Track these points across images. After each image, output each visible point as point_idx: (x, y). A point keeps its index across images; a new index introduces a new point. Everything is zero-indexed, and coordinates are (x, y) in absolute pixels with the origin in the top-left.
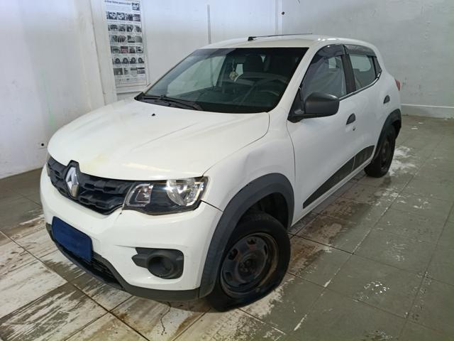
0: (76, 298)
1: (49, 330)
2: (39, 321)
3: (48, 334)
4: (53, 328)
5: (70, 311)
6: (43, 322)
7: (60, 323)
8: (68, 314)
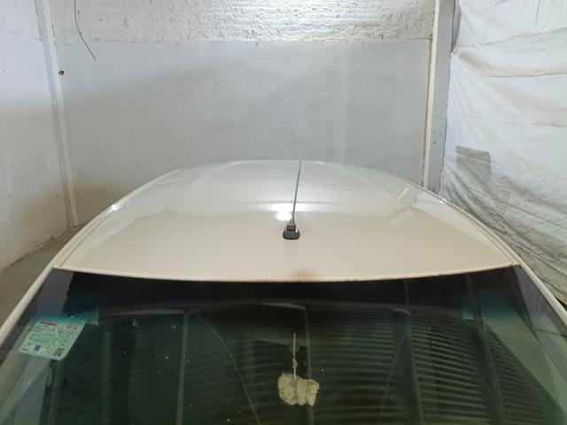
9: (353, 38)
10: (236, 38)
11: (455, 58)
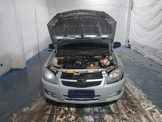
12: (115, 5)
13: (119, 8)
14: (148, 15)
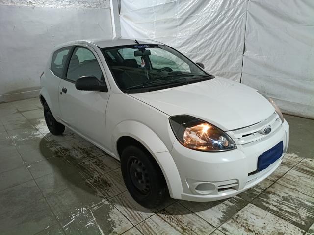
0: (267, 196)
1: (299, 201)
2: (293, 207)
3: (302, 201)
4: (297, 200)
5: (280, 196)
6: (294, 205)
7: (291, 198)
8: (282, 197)
9: (79, 7)
10: (22, 5)
11: (121, 16)
12: (87, 4)
13: (96, 9)
14: (165, 22)
